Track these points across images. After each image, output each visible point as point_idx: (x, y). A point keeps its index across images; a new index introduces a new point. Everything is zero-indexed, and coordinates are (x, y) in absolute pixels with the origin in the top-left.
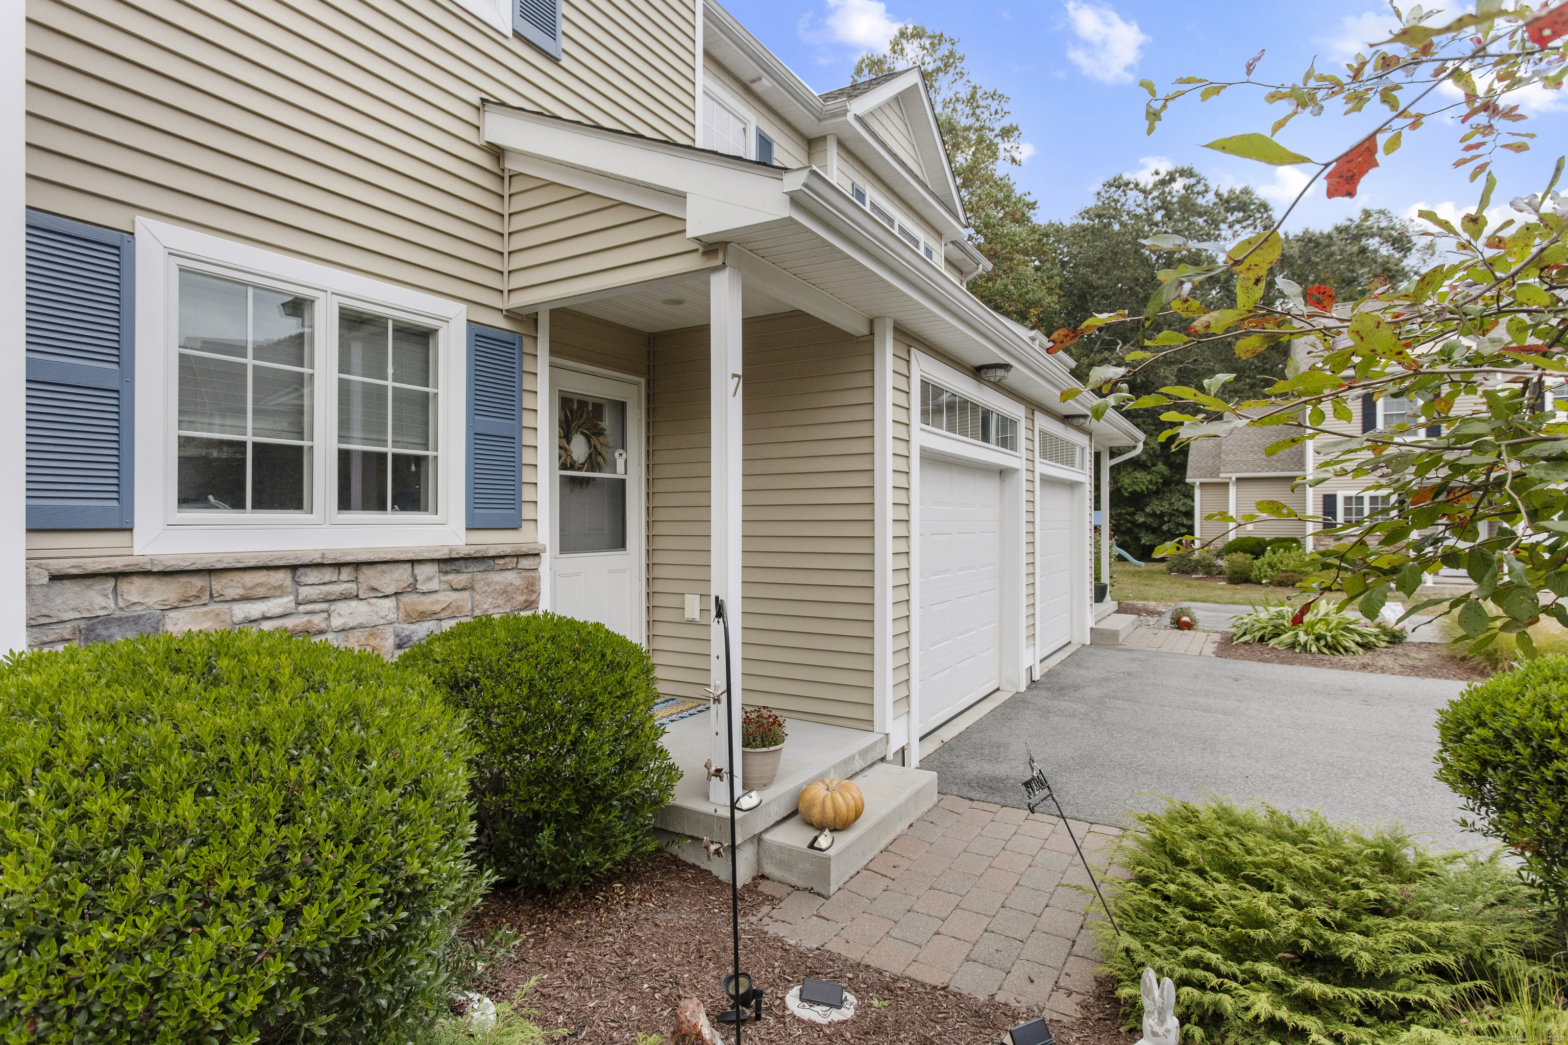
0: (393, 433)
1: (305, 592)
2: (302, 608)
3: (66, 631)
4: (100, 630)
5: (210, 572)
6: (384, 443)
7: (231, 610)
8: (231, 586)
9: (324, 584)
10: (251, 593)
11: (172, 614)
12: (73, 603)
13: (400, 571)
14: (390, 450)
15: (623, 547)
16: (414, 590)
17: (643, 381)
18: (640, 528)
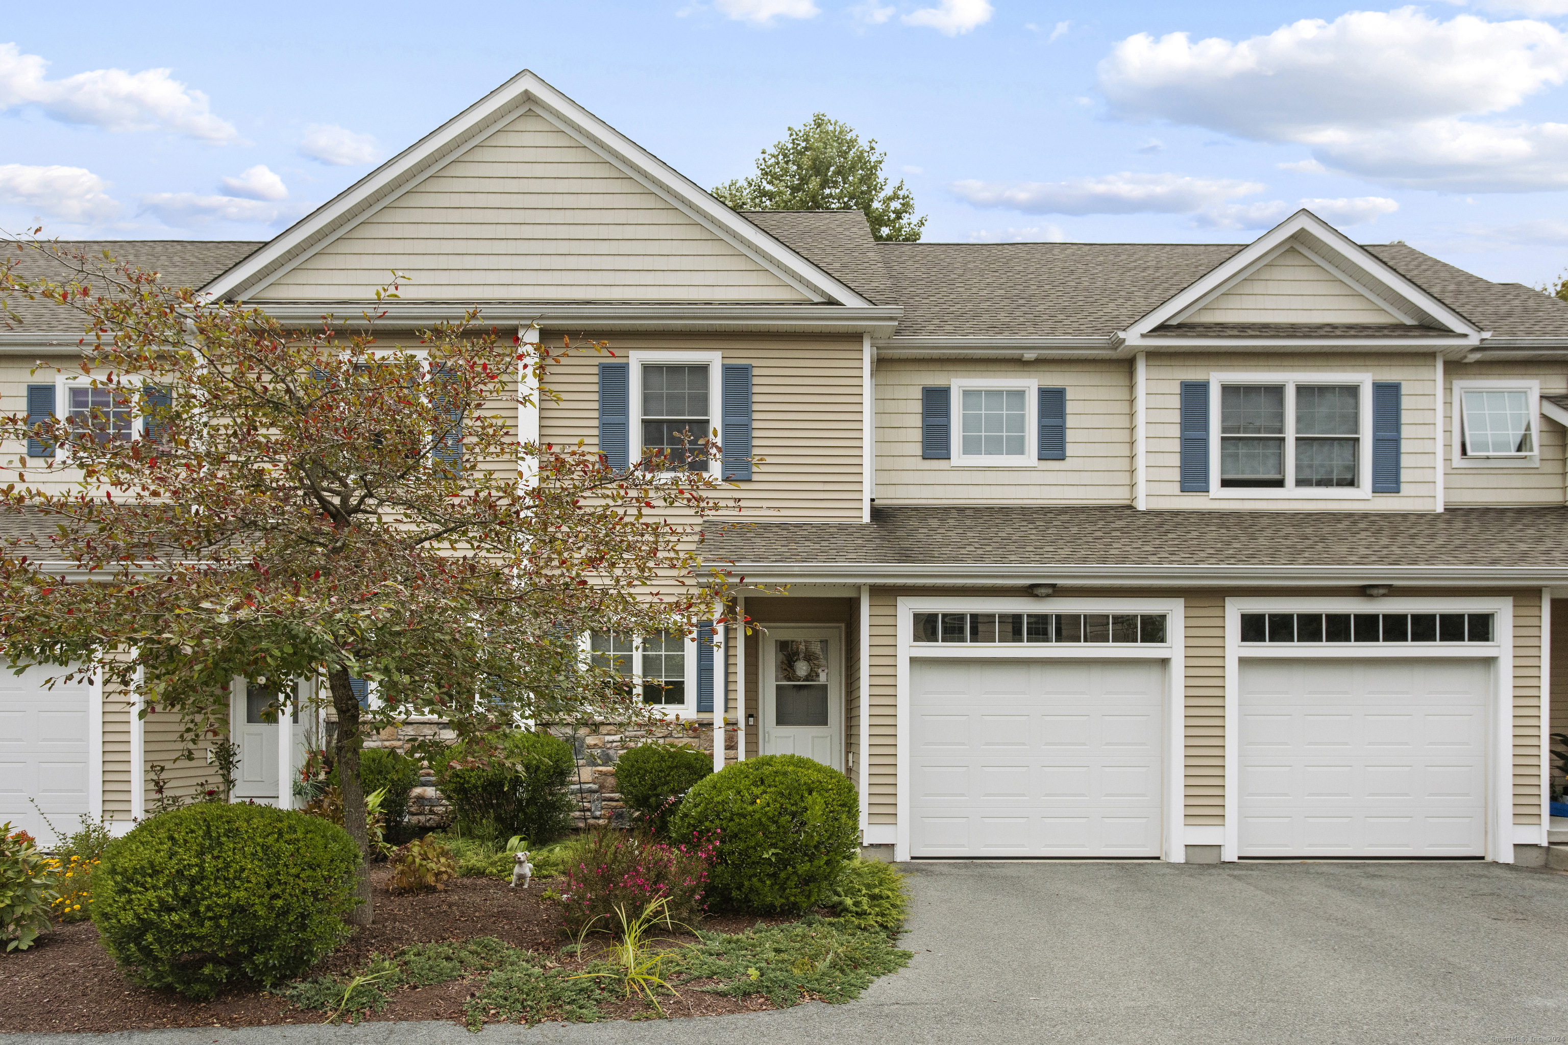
0: (665, 673)
6: (661, 677)
8: (604, 730)
9: (635, 731)
14: (663, 680)
15: (826, 724)
16: (671, 736)
17: (843, 625)
18: (841, 713)
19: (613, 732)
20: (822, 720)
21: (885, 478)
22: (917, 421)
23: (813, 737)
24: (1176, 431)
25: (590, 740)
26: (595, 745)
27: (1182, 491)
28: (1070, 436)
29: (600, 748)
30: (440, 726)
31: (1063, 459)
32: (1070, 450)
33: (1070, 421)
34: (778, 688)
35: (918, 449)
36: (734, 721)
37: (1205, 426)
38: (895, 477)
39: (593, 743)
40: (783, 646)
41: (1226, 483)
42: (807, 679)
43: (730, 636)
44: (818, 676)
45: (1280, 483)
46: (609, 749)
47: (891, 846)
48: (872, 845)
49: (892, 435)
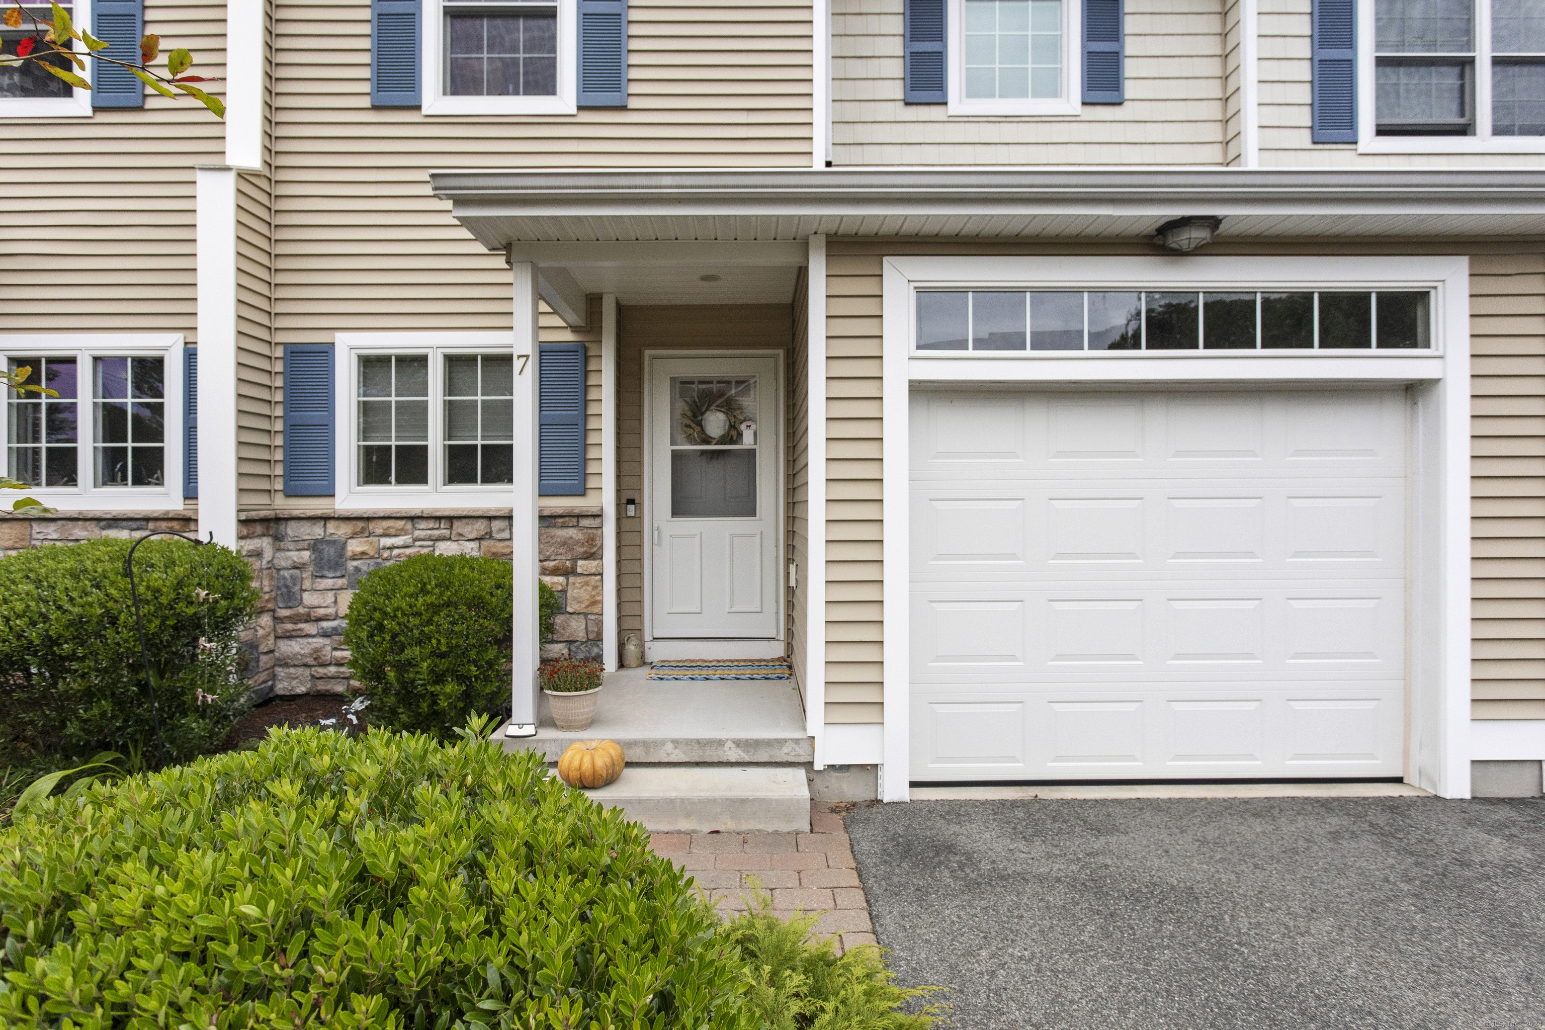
0: (482, 431)
1: (417, 533)
2: (417, 543)
3: (305, 545)
4: (319, 546)
5: (369, 519)
6: (475, 438)
7: (379, 541)
8: (378, 527)
9: (429, 529)
10: (388, 532)
11: (350, 541)
12: (308, 531)
13: (479, 523)
14: (479, 442)
15: (753, 514)
16: (491, 537)
17: (781, 353)
18: (777, 496)
19: (393, 531)
20: (748, 508)
21: (848, 134)
22: (896, 47)
23: (732, 536)
24: (1303, 48)
25: (355, 546)
26: (363, 553)
27: (1314, 143)
28: (1130, 68)
29: (372, 557)
30: (103, 523)
31: (1120, 104)
32: (1130, 89)
33: (1131, 46)
34: (677, 457)
35: (897, 90)
36: (595, 511)
37: (1350, 41)
38: (863, 133)
39: (359, 549)
40: (681, 385)
41: (1382, 131)
42: (723, 440)
43: (590, 368)
44: (740, 435)
45: (1465, 130)
46: (386, 559)
47: (873, 769)
48: (832, 767)
49: (856, 68)
